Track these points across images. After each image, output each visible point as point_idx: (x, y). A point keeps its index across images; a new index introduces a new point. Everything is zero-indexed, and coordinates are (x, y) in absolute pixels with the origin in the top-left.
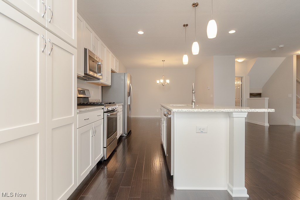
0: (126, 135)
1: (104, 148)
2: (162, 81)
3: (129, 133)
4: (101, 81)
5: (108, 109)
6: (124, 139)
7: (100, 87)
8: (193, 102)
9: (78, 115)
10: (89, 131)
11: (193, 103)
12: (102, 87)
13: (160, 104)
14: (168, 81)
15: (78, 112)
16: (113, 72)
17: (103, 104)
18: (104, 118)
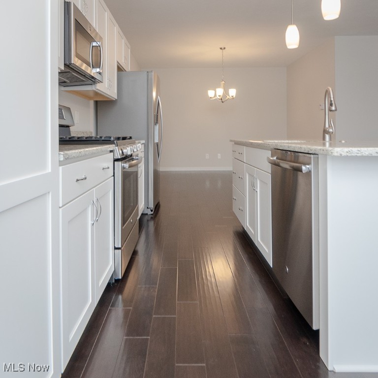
0: (152, 211)
1: (116, 248)
2: (220, 92)
3: (157, 207)
4: (99, 87)
5: (123, 152)
6: (148, 221)
7: (92, 103)
8: (325, 132)
9: (61, 168)
10: (85, 210)
11: (327, 137)
12: (96, 103)
13: (231, 141)
14: (233, 92)
15: (62, 159)
16: (120, 69)
17: (112, 139)
18: (114, 176)
